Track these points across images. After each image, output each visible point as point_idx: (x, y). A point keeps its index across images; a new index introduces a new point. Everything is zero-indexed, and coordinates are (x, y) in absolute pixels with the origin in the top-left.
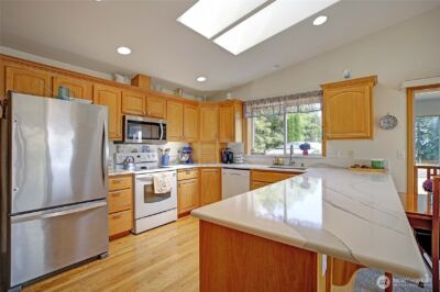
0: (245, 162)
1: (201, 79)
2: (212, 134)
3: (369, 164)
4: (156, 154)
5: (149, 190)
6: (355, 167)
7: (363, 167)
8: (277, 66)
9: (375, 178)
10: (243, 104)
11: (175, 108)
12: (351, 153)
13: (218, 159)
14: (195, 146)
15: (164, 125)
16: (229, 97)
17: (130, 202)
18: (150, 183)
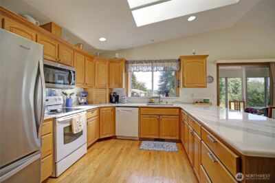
0: (128, 102)
1: (103, 39)
2: (104, 82)
3: (202, 101)
4: (61, 97)
5: (67, 131)
6: (197, 102)
7: (201, 102)
8: (153, 40)
9: (205, 108)
10: (127, 62)
11: (80, 59)
12: (192, 95)
13: (108, 101)
14: (89, 90)
15: (74, 72)
16: (117, 55)
17: (51, 147)
18: (68, 125)
